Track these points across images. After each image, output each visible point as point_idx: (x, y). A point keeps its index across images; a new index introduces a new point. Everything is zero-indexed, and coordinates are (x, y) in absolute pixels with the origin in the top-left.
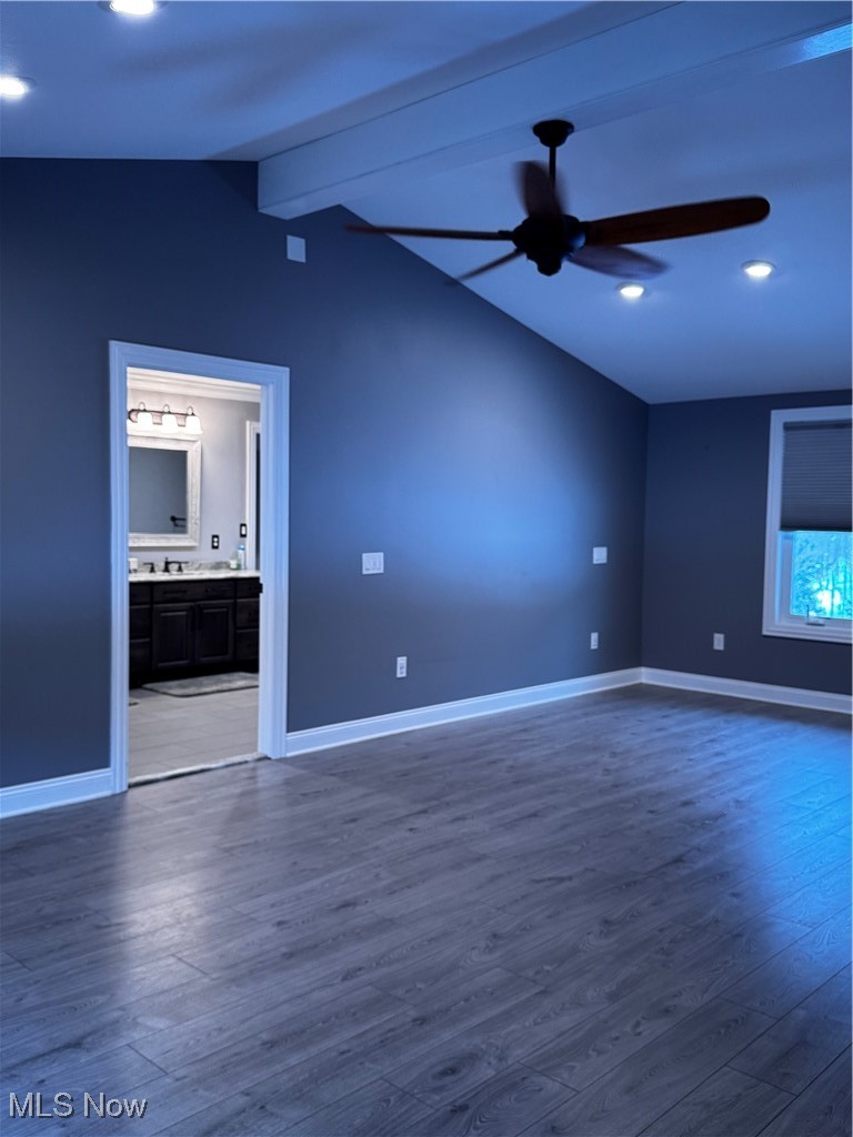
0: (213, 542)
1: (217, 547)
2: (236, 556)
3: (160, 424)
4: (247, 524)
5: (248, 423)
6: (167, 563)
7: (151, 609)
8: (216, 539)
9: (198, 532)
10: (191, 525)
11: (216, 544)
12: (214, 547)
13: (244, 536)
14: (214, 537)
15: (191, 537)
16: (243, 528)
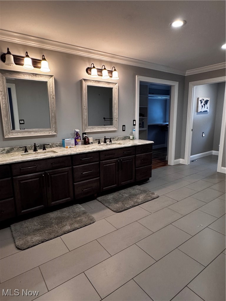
0: (123, 128)
1: (124, 130)
2: (132, 134)
3: (102, 76)
4: (136, 120)
5: (137, 76)
6: (105, 139)
7: (100, 163)
8: (124, 127)
9: (117, 125)
10: (114, 121)
11: (124, 129)
12: (123, 130)
13: (135, 125)
14: (123, 126)
15: (114, 127)
16: (134, 122)
